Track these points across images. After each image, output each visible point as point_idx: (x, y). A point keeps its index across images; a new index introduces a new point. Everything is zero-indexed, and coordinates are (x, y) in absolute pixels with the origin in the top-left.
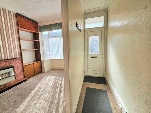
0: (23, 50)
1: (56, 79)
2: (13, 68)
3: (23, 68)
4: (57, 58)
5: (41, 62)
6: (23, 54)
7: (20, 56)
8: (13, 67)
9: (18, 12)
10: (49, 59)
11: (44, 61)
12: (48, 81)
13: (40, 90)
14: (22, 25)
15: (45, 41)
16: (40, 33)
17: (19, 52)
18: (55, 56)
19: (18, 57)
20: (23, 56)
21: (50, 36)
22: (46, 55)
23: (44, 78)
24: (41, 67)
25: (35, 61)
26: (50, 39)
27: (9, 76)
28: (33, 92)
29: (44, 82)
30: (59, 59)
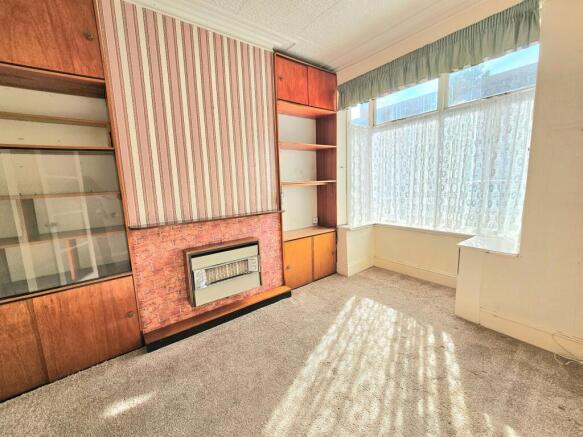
0: (284, 184)
1: (404, 329)
2: (256, 247)
3: (281, 249)
4: (403, 223)
5: (336, 232)
6: (283, 200)
7: (275, 207)
8: (256, 243)
9: (280, 45)
10: (364, 223)
11: (348, 230)
12: (366, 328)
13: (338, 365)
14: (288, 90)
15: (357, 148)
16: (340, 115)
17: (275, 191)
18: (392, 213)
19: (270, 208)
20: (283, 208)
21: (378, 122)
22: (357, 207)
23: (349, 305)
24: (335, 253)
25: (314, 227)
26: (376, 136)
27: (247, 273)
28: (313, 362)
29: (351, 330)
30: (414, 226)
